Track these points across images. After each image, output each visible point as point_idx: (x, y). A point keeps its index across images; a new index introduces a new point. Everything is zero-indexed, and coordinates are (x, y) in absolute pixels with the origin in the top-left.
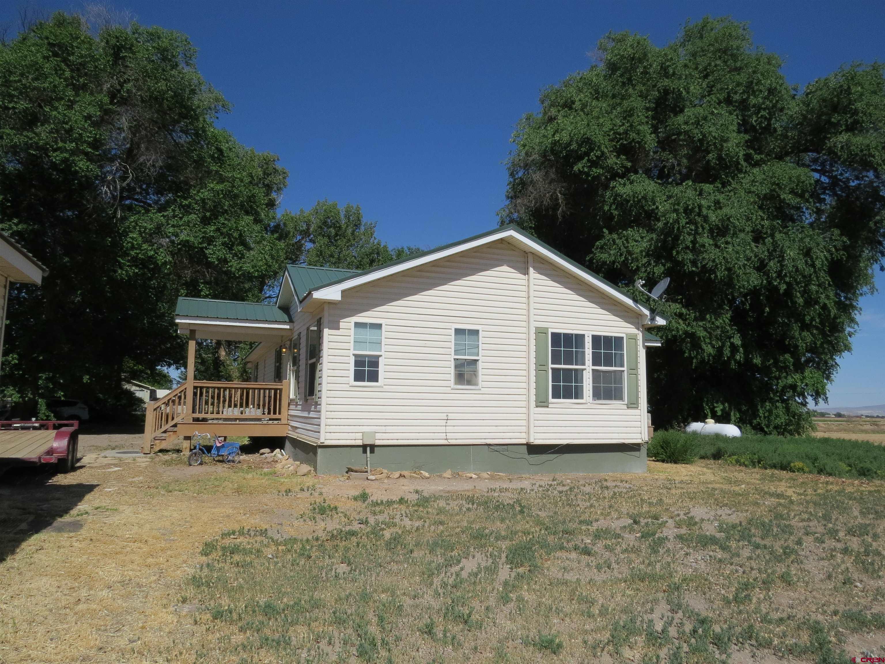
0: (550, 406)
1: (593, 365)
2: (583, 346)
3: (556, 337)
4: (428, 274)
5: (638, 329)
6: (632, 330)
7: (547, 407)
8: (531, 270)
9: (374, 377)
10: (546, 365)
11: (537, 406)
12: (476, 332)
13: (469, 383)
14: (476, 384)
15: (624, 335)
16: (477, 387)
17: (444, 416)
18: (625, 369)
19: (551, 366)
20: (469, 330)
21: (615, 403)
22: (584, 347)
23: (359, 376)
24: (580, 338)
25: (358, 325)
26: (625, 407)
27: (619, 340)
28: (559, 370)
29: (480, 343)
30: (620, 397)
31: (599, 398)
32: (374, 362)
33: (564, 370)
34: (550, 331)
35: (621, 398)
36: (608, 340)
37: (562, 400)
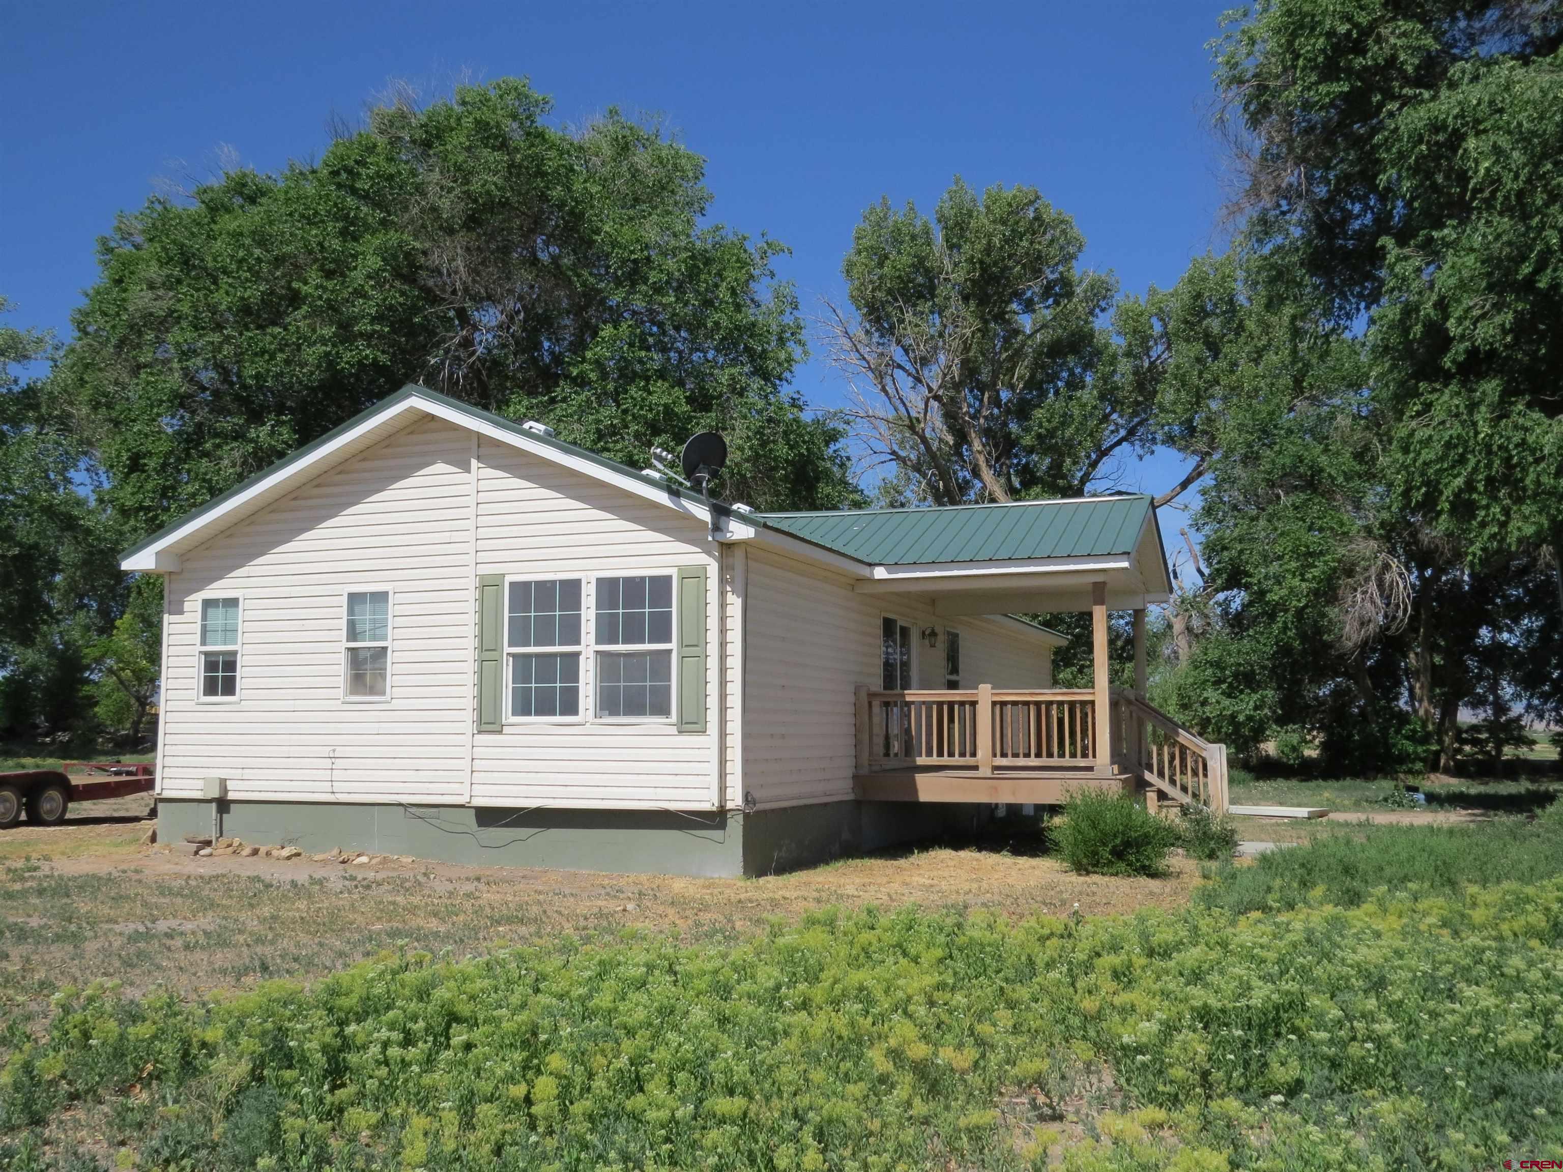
0: (506, 730)
1: (598, 642)
2: (576, 604)
3: (521, 590)
4: (310, 502)
5: (709, 553)
6: (694, 556)
7: (500, 732)
8: (474, 463)
9: (229, 687)
10: (496, 648)
11: (480, 732)
12: (381, 597)
13: (372, 691)
14: (383, 693)
15: (673, 572)
16: (382, 698)
17: (326, 751)
18: (673, 645)
19: (507, 649)
20: (372, 594)
21: (651, 723)
22: (578, 607)
23: (211, 688)
24: (572, 588)
25: (208, 604)
26: (674, 730)
27: (661, 585)
28: (528, 656)
29: (390, 616)
30: (662, 709)
31: (614, 712)
32: (230, 665)
33: (538, 656)
34: (508, 579)
35: (666, 712)
36: (634, 585)
37: (533, 719)
